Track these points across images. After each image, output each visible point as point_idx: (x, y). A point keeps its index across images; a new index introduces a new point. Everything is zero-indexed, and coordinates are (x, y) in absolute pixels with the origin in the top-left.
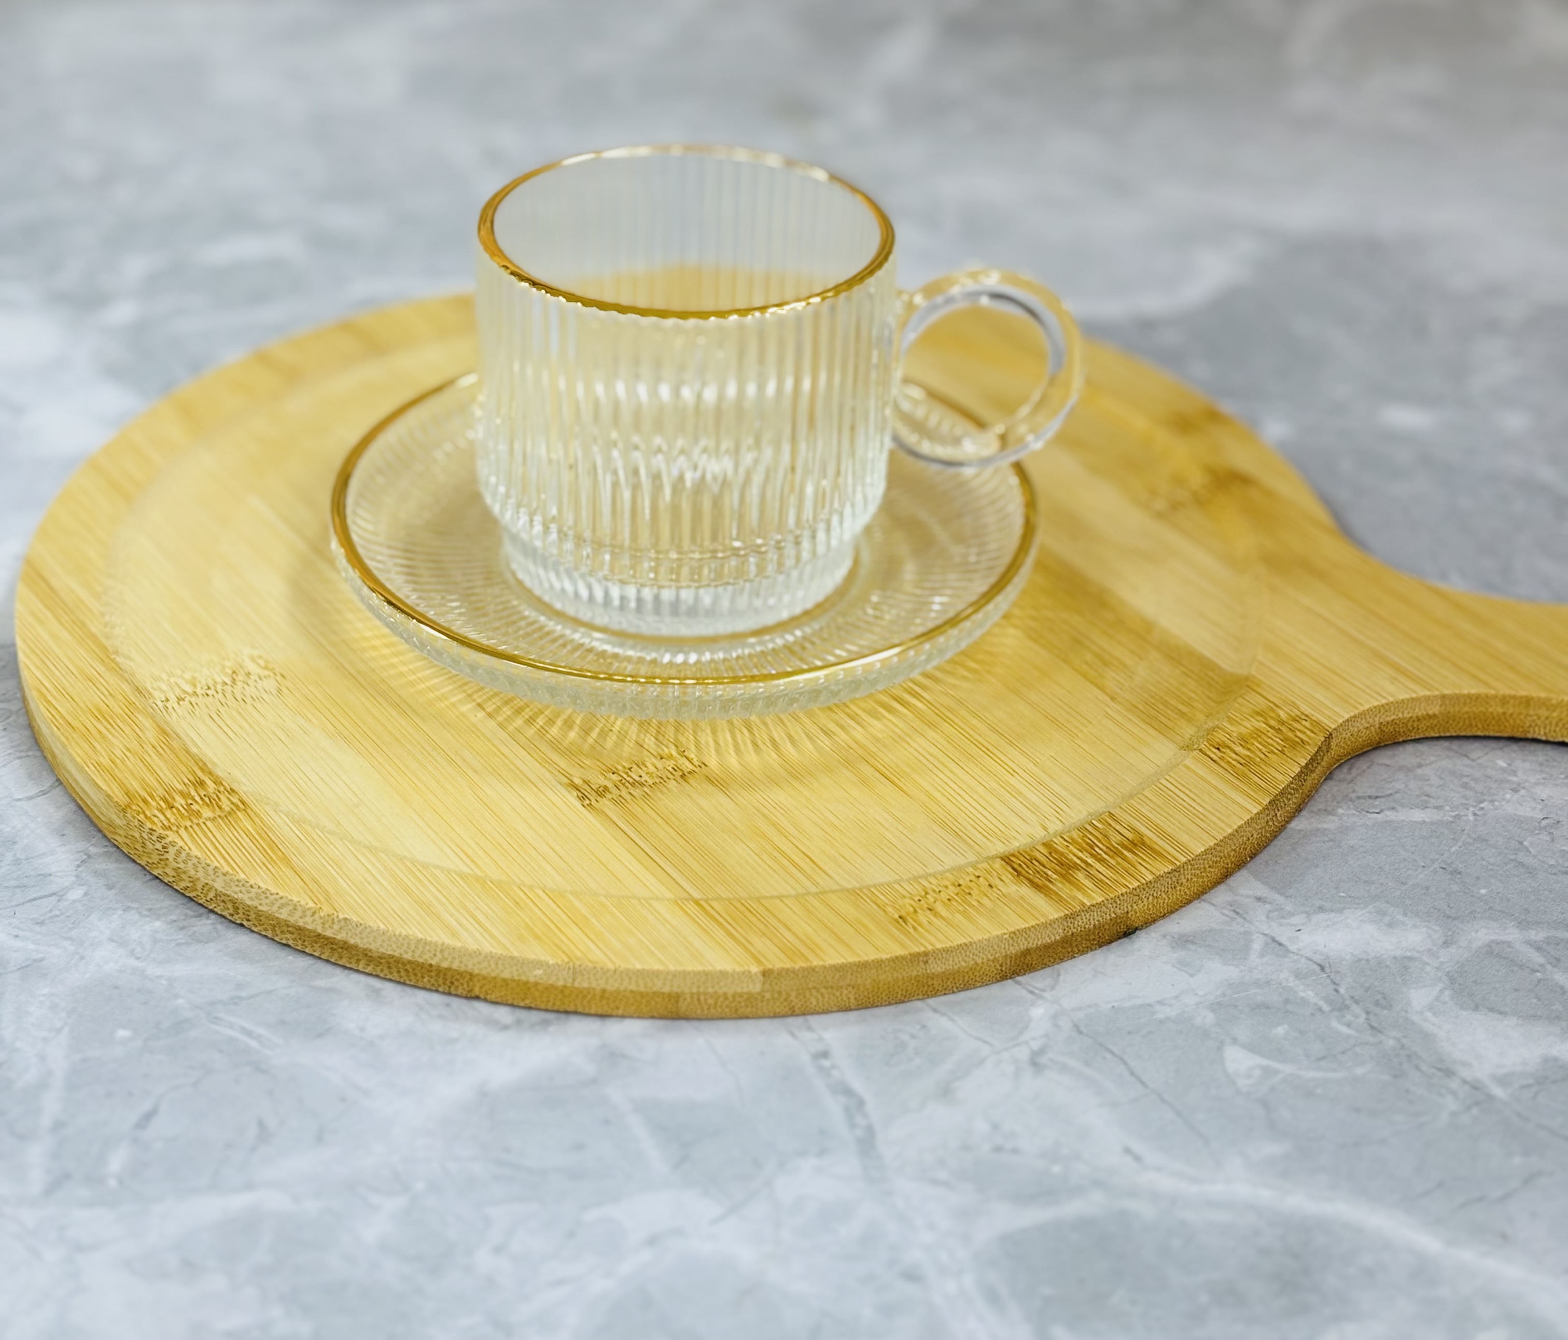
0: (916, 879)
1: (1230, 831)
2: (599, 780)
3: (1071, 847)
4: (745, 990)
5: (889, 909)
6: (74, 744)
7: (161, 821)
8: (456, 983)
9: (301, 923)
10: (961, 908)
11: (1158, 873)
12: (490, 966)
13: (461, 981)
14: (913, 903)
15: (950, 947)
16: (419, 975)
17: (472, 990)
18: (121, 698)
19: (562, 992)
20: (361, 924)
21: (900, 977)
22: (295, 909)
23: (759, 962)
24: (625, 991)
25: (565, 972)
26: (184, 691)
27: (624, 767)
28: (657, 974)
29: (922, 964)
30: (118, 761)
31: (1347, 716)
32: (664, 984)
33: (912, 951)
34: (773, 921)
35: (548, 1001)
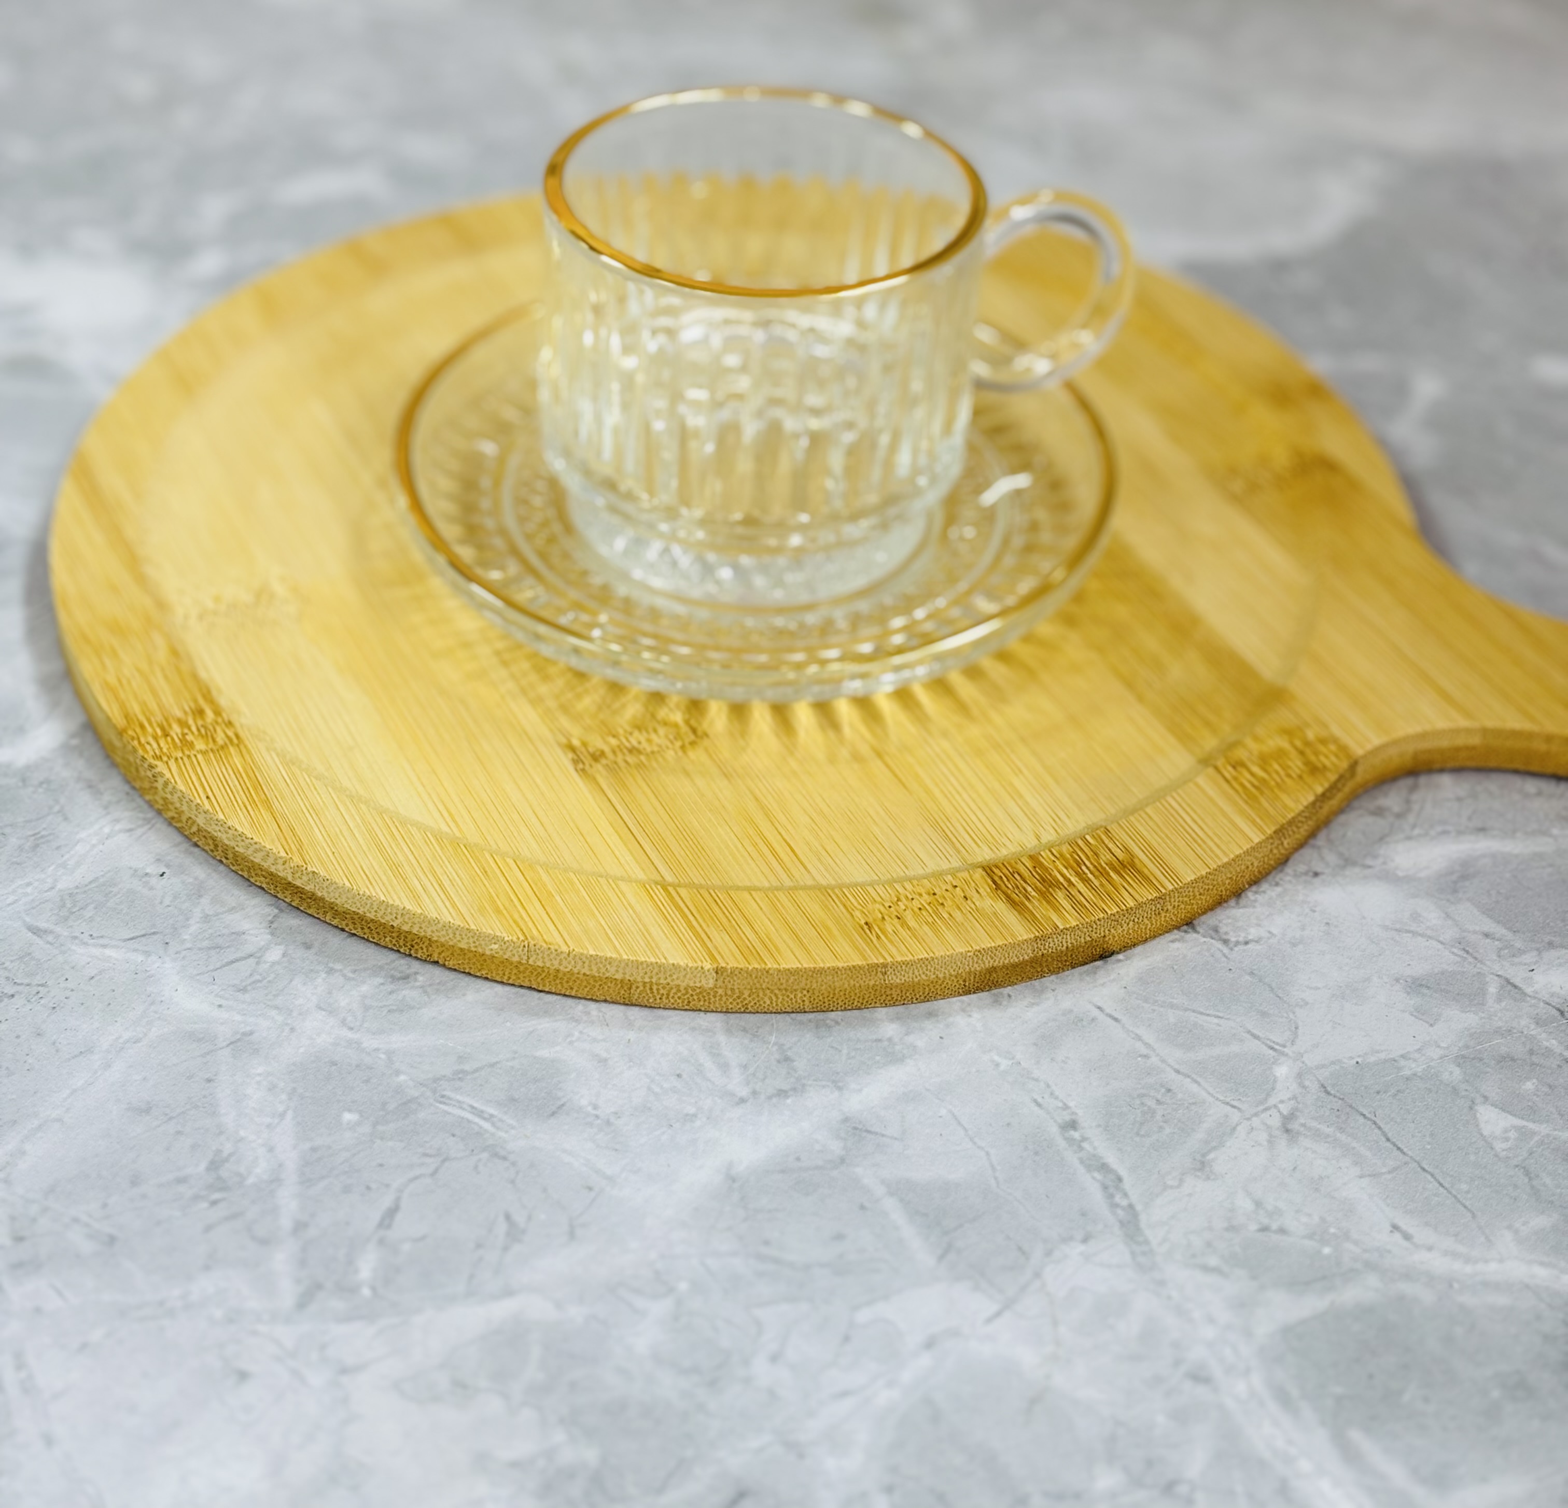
0: (892, 882)
2: (596, 743)
3: (1058, 863)
4: (698, 985)
5: (857, 914)
7: (153, 750)
8: (416, 947)
9: (273, 869)
10: (930, 920)
11: (1140, 900)
12: (448, 935)
13: (421, 945)
15: (911, 961)
16: (381, 934)
17: (431, 955)
18: (140, 609)
19: (517, 967)
20: (328, 879)
21: (857, 985)
22: (268, 856)
23: (714, 959)
24: (578, 974)
25: (520, 950)
26: (207, 609)
27: (626, 732)
28: (610, 961)
29: (879, 974)
30: (125, 681)
31: (1378, 744)
32: (617, 971)
33: (870, 962)
34: (736, 915)
35: (504, 975)
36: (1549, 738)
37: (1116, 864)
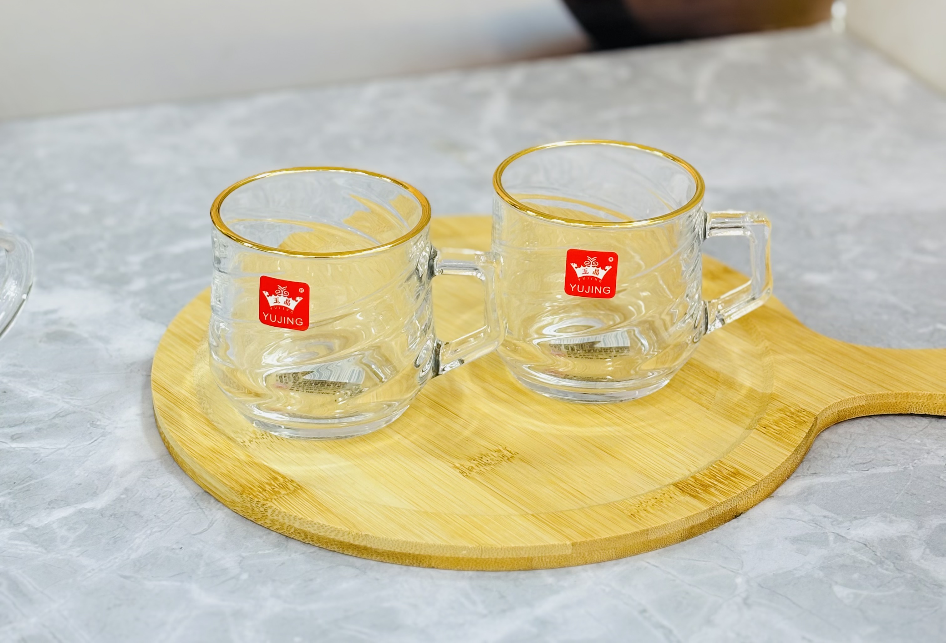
0: (635, 497)
1: (779, 465)
2: (468, 464)
3: (705, 478)
4: (564, 553)
5: (626, 512)
6: (206, 465)
7: (262, 497)
8: (422, 561)
9: (342, 539)
10: (660, 509)
11: (749, 486)
12: (440, 551)
13: (425, 560)
14: (637, 508)
15: (658, 527)
16: (404, 559)
17: (431, 564)
18: (223, 442)
19: (476, 561)
20: (374, 537)
21: (636, 542)
22: (339, 532)
23: (570, 540)
24: (506, 558)
25: (477, 552)
28: (522, 548)
29: (645, 535)
30: (232, 472)
31: (823, 408)
32: (525, 553)
33: (640, 530)
34: (572, 521)
35: (469, 566)
37: (731, 473)
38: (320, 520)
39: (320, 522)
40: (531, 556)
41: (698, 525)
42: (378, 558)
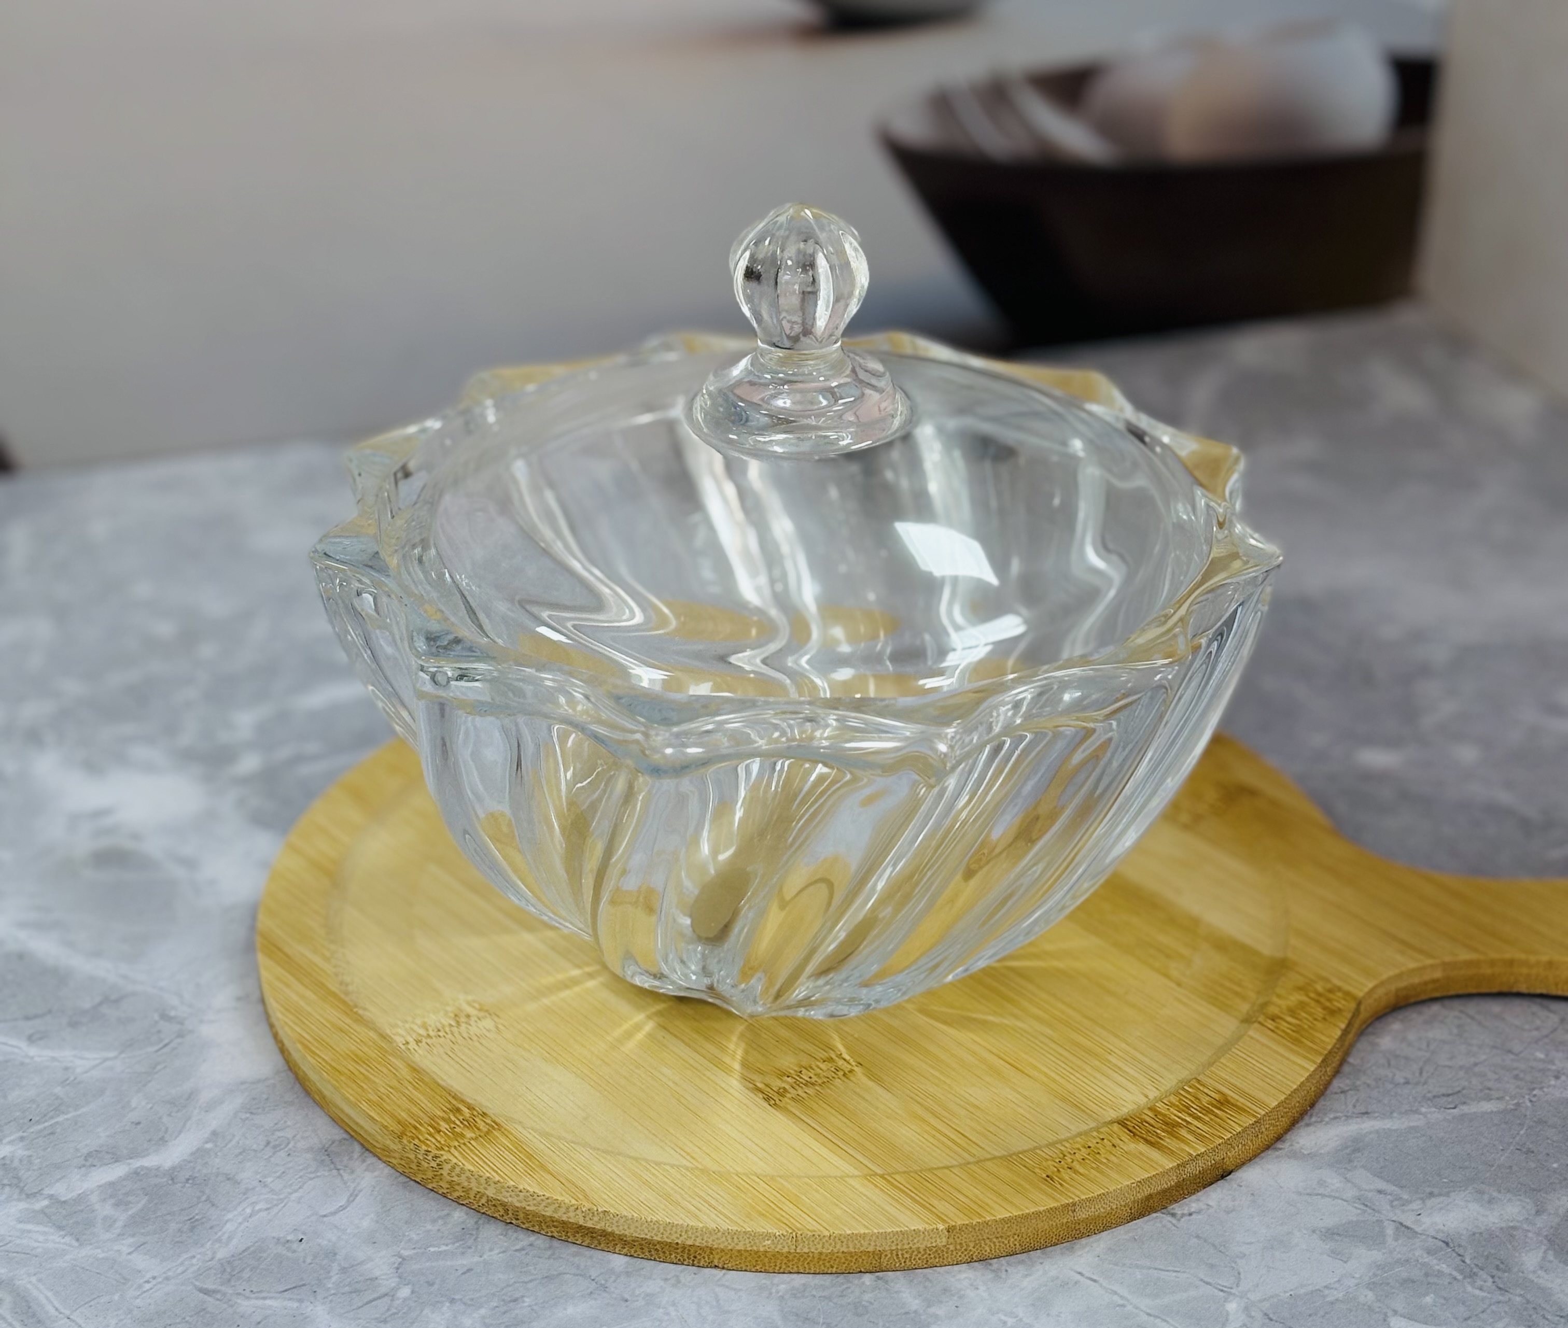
0: (1054, 1144)
1: (1295, 1087)
2: (777, 1084)
3: (1172, 1109)
4: (934, 1245)
5: (1037, 1170)
6: (343, 1085)
7: (434, 1144)
8: (699, 1257)
9: (564, 1218)
10: (1094, 1166)
11: (1245, 1125)
12: (727, 1240)
13: (703, 1255)
14: (1056, 1165)
15: (1092, 1198)
16: (667, 1252)
17: (712, 1262)
18: (371, 1043)
19: (786, 1257)
20: (617, 1215)
21: (1054, 1224)
22: (560, 1207)
23: (944, 1221)
24: (838, 1252)
25: (789, 1241)
26: (420, 1035)
27: (795, 1071)
28: (864, 1236)
29: (1070, 1213)
30: (385, 1097)
31: (1371, 986)
32: (869, 1245)
33: (1061, 1204)
34: (947, 1189)
35: (775, 1266)
36: (1492, 963)
37: (1215, 1102)
38: (528, 1184)
39: (529, 1188)
40: (878, 1248)
41: (1158, 1193)
42: (625, 1251)
